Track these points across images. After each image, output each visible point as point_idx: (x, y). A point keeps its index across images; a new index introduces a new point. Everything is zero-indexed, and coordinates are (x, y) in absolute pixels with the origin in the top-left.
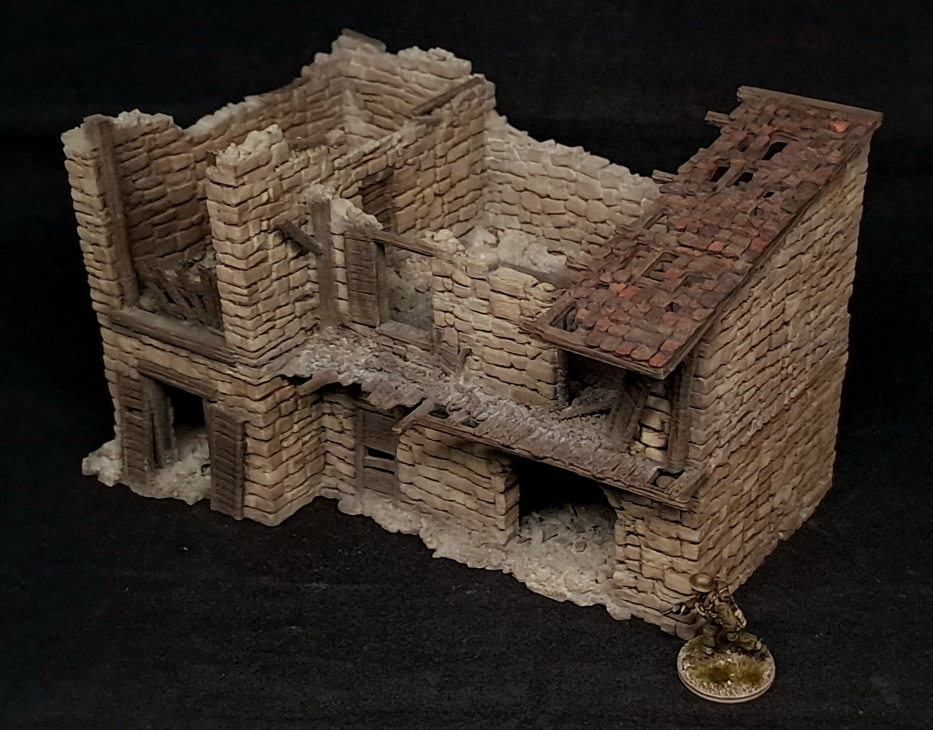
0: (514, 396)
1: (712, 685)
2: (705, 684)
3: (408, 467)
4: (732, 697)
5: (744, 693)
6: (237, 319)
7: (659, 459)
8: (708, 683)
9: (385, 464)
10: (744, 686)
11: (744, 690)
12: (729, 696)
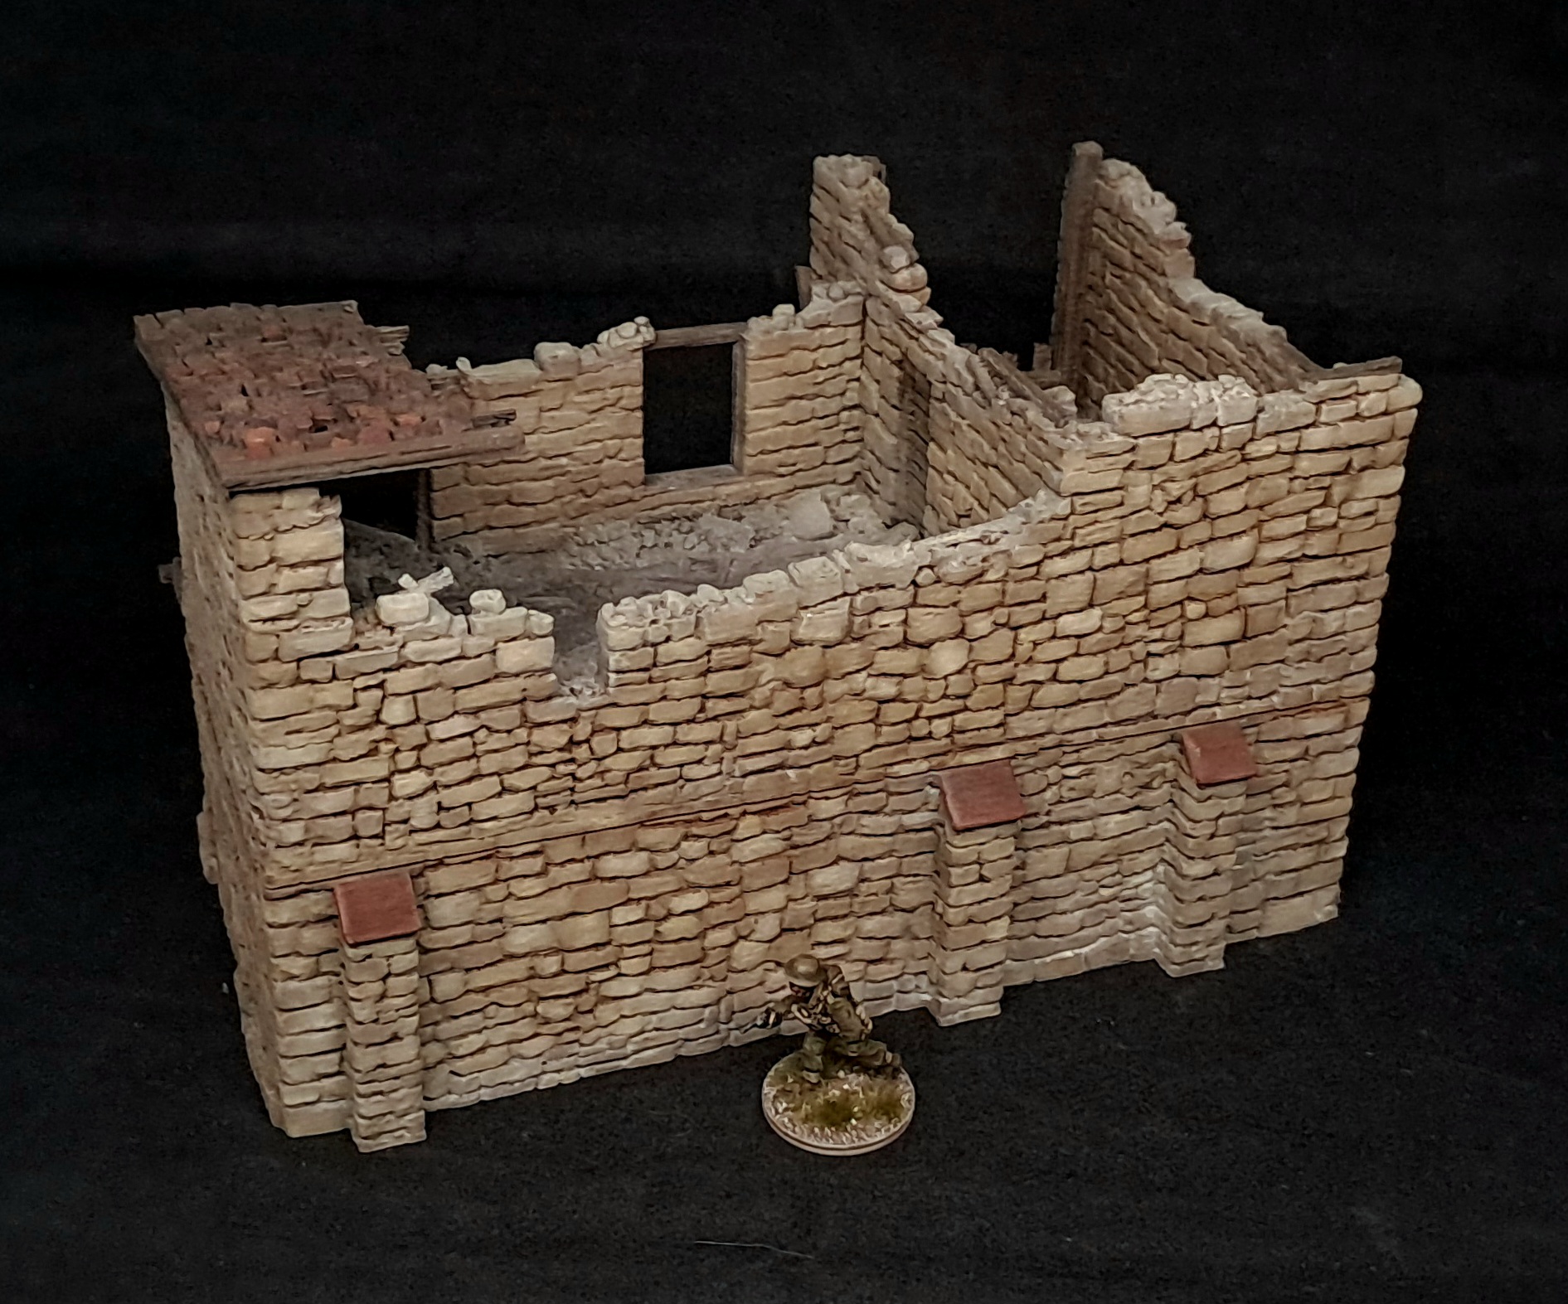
1: (828, 1131)
2: (817, 1130)
4: (863, 1143)
5: (878, 1134)
8: (822, 1129)
10: (877, 1124)
11: (878, 1130)
12: (858, 1144)
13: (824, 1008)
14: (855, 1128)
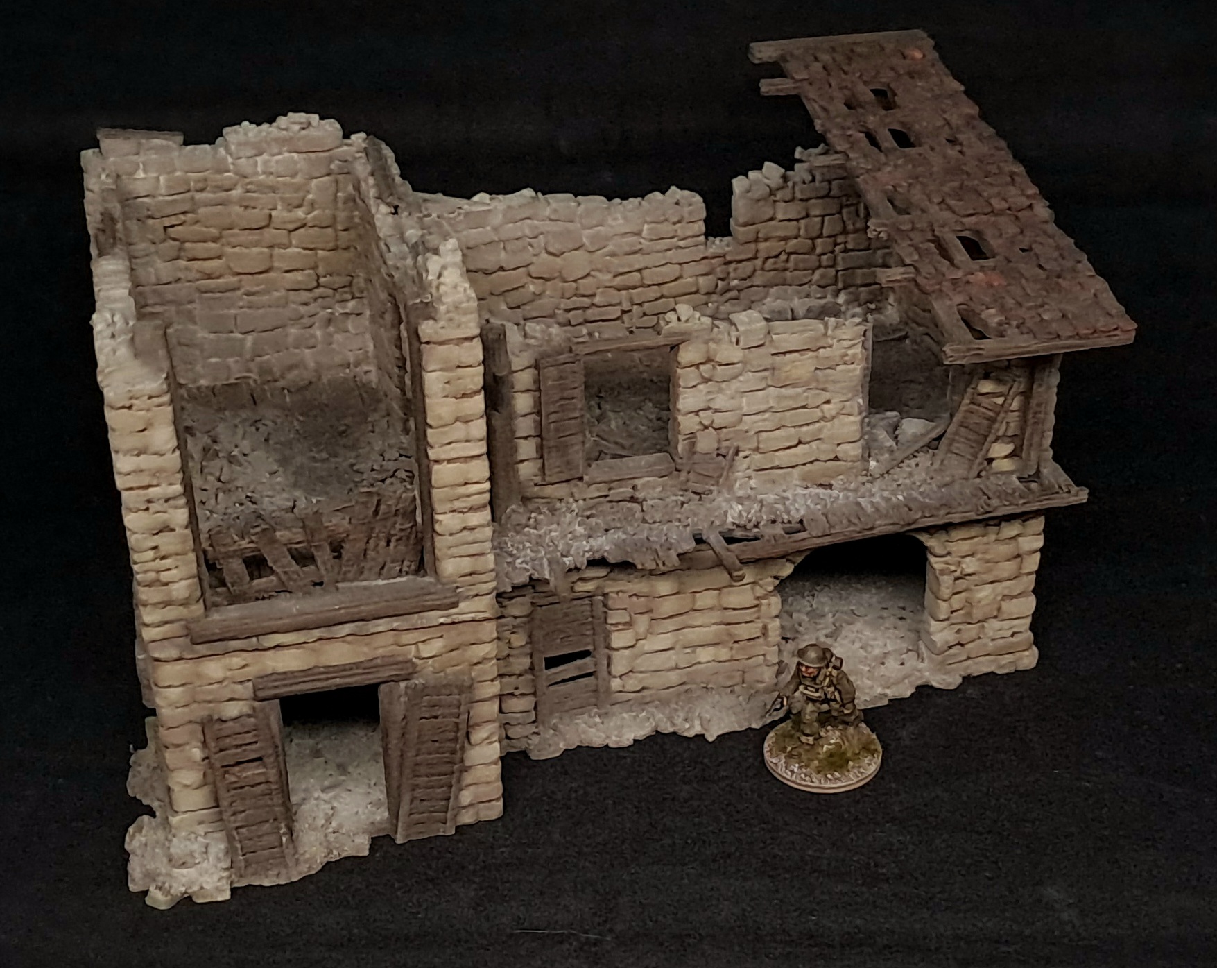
0: (804, 480)
1: (837, 774)
2: (829, 776)
3: (627, 652)
4: (864, 776)
5: (871, 766)
6: (465, 533)
7: (1012, 468)
8: (832, 775)
9: (579, 668)
10: (866, 761)
11: (869, 764)
12: (861, 777)
13: (831, 681)
14: (853, 767)
